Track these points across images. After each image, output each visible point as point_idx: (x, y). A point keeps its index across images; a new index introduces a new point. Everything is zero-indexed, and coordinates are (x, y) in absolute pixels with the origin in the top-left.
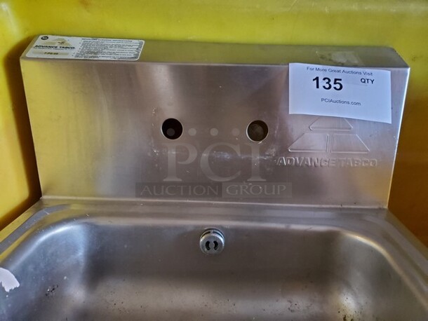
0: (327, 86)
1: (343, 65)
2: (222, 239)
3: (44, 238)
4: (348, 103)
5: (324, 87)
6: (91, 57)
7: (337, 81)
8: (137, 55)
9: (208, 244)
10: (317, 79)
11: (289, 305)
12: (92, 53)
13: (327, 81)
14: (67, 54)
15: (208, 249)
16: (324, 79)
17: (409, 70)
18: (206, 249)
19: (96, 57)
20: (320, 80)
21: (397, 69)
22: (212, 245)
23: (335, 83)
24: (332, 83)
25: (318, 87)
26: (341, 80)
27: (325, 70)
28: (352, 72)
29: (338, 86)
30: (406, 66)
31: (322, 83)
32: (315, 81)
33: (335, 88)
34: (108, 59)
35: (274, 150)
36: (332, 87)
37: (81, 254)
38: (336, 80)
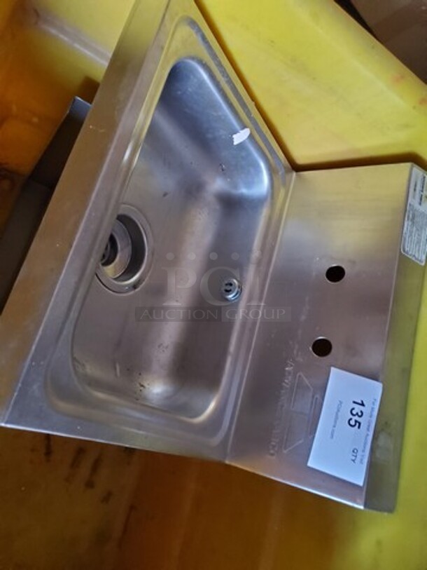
0: (354, 412)
1: (375, 438)
2: (230, 296)
3: (262, 165)
4: (334, 426)
5: (353, 409)
6: (408, 217)
7: (357, 424)
8: (407, 253)
9: (231, 285)
10: (362, 404)
11: (165, 345)
12: (413, 218)
13: (360, 414)
14: (414, 197)
15: (227, 285)
16: (362, 412)
17: (362, 507)
18: (226, 282)
19: (408, 219)
20: (361, 408)
21: (364, 493)
22: (228, 288)
23: (356, 421)
24: (356, 418)
25: (354, 402)
26: (359, 427)
27: (371, 416)
28: (365, 444)
29: (352, 422)
30: (366, 505)
31: (358, 409)
32: (360, 402)
33: (351, 419)
34: (405, 229)
35: (301, 360)
36: (351, 416)
37: (244, 191)
38: (360, 424)
